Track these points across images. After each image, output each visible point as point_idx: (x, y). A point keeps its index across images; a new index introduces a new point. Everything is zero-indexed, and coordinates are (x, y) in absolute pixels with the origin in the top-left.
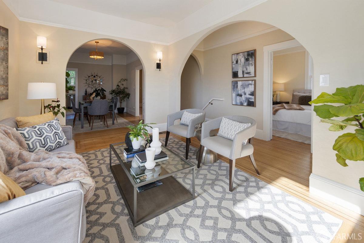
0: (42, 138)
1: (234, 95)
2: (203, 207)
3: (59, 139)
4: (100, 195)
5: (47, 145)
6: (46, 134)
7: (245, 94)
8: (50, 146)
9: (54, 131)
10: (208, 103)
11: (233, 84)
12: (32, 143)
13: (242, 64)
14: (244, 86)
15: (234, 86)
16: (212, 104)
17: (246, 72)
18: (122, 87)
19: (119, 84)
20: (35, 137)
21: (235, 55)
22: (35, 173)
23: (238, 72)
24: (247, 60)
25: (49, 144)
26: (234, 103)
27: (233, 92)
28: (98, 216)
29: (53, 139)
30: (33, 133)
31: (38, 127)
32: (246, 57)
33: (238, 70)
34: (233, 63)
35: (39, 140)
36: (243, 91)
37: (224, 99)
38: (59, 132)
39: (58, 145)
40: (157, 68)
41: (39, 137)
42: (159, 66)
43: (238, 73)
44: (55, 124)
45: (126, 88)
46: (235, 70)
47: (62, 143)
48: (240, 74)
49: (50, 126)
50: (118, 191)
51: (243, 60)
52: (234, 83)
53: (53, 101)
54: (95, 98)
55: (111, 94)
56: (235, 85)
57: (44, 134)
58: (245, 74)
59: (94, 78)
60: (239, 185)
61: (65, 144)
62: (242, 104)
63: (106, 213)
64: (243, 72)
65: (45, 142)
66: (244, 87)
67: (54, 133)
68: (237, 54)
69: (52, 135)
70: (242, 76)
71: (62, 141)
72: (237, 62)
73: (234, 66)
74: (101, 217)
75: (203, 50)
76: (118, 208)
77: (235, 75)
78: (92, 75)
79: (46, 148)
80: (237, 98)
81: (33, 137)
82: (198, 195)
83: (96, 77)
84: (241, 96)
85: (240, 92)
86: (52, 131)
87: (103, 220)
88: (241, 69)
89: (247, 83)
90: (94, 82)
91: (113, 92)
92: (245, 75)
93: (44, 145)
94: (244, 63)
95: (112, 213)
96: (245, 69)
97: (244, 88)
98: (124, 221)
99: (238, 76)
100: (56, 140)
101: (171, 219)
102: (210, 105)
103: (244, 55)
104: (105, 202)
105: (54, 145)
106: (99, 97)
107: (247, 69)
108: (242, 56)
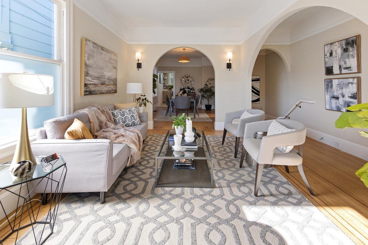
0: (123, 118)
1: (328, 97)
2: (215, 196)
3: (134, 120)
4: (151, 162)
5: (126, 122)
6: (126, 115)
7: (343, 97)
8: (128, 123)
9: (132, 114)
10: (295, 106)
11: (326, 83)
12: (118, 119)
13: (338, 56)
14: (342, 86)
15: (327, 85)
16: (300, 107)
17: (345, 66)
18: (209, 86)
19: (207, 83)
20: (120, 116)
21: (328, 46)
22: (107, 134)
23: (332, 67)
24: (346, 50)
25: (127, 122)
26: (328, 107)
27: (326, 92)
28: (141, 173)
29: (130, 119)
30: (119, 113)
31: (123, 110)
32: (345, 47)
33: (333, 64)
34: (326, 56)
35: (122, 118)
36: (340, 92)
37: (315, 102)
38: (135, 115)
39: (133, 124)
40: (227, 68)
41: (122, 116)
42: (229, 66)
43: (334, 68)
44: (133, 110)
45: (213, 87)
46: (328, 65)
47: (136, 123)
48: (336, 70)
49: (130, 111)
50: (162, 164)
51: (340, 51)
52: (328, 81)
53: (141, 95)
54: (183, 95)
55: (200, 92)
56: (329, 84)
57: (125, 115)
58: (343, 69)
59: (187, 78)
60: (272, 195)
61: (138, 124)
62: (339, 110)
63: (146, 173)
64: (340, 67)
65: (125, 120)
66: (340, 86)
67: (131, 116)
68: (332, 44)
69: (129, 116)
70: (338, 72)
71: (136, 122)
72: (331, 54)
73: (327, 59)
74: (142, 174)
75: (289, 44)
76: (154, 174)
77: (329, 71)
78: (185, 76)
79: (126, 123)
80: (332, 101)
81: (119, 116)
82: (219, 187)
83: (189, 77)
84: (337, 98)
85: (336, 94)
86: (130, 114)
87: (142, 177)
88: (337, 64)
89: (346, 81)
90: (187, 81)
91: (202, 90)
92: (344, 71)
93: (124, 122)
94: (342, 54)
95: (150, 174)
96: (342, 63)
97: (342, 88)
98: (152, 181)
99: (333, 72)
100: (132, 120)
101: (183, 193)
102: (298, 108)
103: (341, 45)
104: (150, 167)
105: (130, 123)
106: (186, 95)
107: (345, 63)
108: (338, 45)
